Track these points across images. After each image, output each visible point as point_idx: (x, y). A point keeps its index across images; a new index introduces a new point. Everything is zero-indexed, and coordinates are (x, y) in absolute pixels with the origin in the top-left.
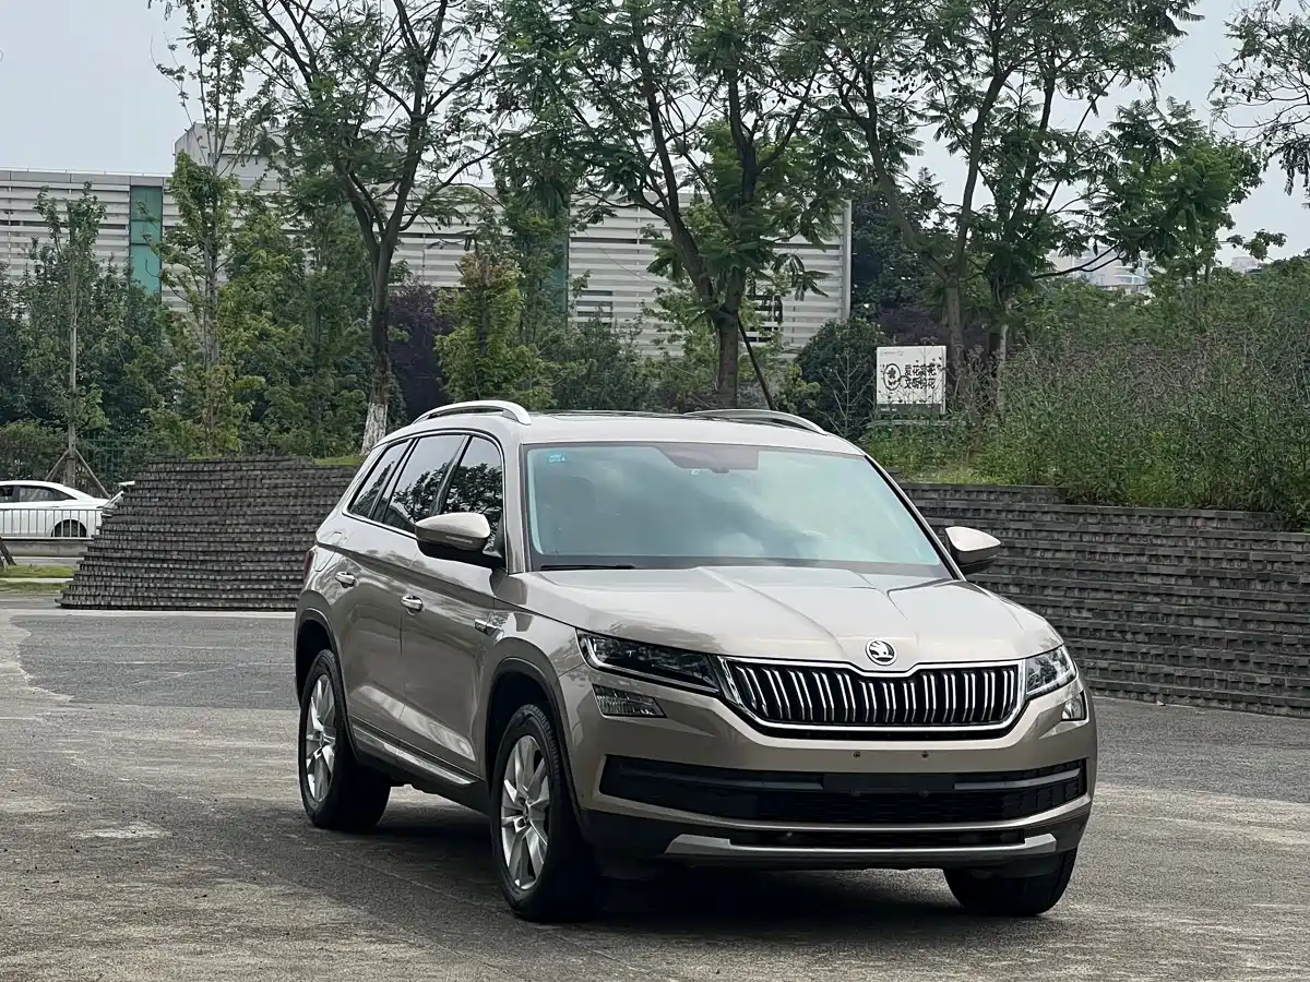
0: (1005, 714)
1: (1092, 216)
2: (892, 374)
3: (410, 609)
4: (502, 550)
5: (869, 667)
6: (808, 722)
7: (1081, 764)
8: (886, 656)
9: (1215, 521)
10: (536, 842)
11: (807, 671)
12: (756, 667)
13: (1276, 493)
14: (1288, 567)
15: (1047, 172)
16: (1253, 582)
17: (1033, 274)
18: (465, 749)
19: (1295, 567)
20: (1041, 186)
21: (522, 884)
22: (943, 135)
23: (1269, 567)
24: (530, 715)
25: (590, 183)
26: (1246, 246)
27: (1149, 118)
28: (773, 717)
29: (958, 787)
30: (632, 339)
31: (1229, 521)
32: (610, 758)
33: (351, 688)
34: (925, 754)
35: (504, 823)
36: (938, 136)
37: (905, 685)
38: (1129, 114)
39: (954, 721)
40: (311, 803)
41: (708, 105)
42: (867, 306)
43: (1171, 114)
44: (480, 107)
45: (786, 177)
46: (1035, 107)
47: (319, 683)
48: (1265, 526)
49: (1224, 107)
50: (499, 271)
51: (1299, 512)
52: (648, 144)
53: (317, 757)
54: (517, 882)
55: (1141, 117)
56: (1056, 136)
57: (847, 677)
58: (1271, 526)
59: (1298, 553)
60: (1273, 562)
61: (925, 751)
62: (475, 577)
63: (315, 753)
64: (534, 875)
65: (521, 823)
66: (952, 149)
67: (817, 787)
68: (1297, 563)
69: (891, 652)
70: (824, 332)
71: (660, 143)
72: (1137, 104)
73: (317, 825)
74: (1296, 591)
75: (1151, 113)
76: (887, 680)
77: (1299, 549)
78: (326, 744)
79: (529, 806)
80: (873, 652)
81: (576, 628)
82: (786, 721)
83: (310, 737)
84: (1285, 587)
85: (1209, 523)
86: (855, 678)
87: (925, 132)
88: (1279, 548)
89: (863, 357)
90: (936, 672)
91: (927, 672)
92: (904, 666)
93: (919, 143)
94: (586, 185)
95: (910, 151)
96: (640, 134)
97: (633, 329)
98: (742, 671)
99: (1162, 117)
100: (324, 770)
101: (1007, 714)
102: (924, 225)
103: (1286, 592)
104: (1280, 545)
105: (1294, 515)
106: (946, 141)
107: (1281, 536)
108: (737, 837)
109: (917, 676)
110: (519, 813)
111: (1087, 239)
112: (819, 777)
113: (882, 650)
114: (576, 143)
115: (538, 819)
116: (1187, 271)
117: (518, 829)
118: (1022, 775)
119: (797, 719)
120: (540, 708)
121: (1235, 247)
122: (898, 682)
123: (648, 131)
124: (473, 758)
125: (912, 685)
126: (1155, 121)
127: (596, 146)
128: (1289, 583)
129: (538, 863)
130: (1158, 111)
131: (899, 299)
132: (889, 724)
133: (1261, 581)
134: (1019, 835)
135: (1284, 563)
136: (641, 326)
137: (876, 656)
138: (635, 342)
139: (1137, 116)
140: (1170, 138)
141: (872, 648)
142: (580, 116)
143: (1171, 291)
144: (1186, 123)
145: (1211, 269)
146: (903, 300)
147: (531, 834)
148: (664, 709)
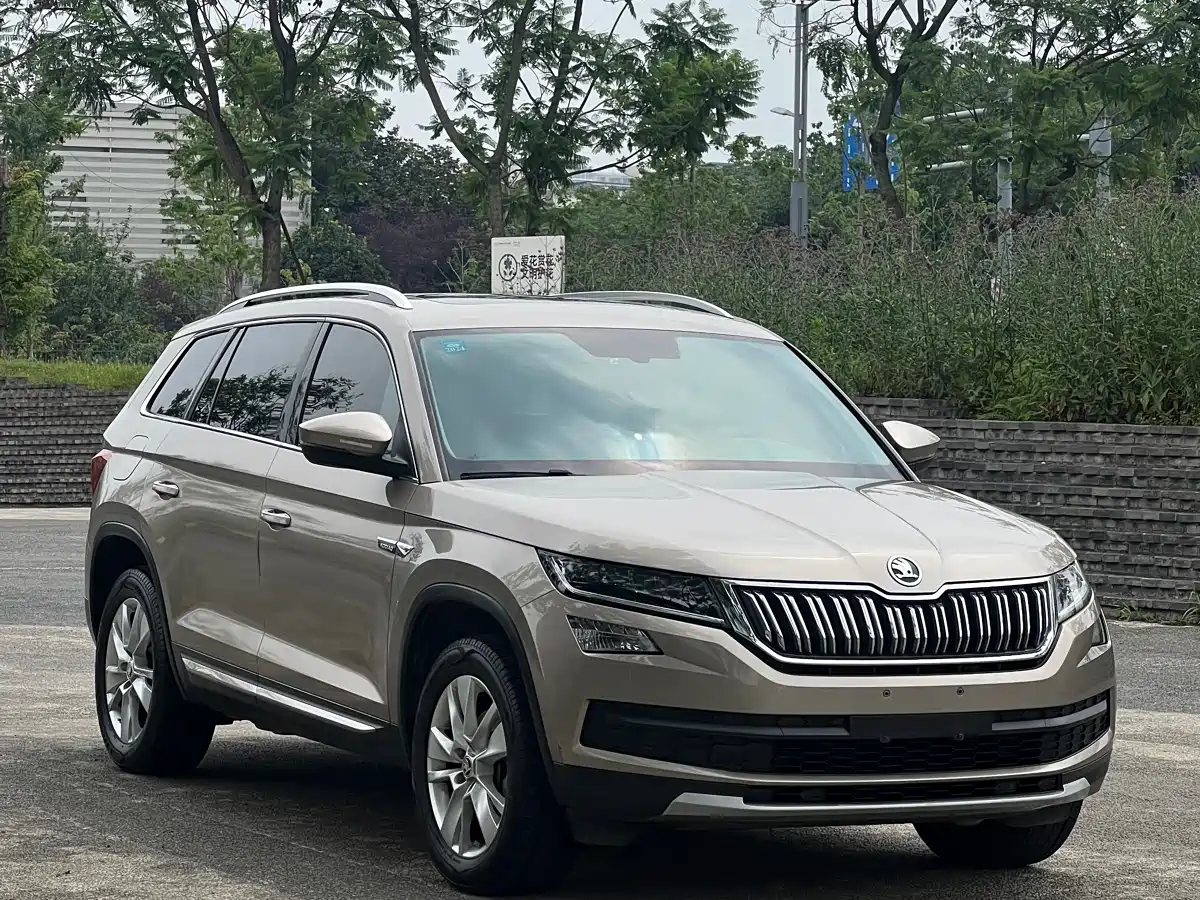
0: (1041, 641)
1: (624, 115)
2: (508, 264)
3: (271, 523)
4: (407, 456)
5: (892, 587)
6: (830, 656)
7: (1107, 695)
8: (911, 575)
9: (889, 409)
10: (483, 802)
11: (825, 595)
12: (767, 591)
13: (946, 379)
14: (971, 454)
15: (584, 71)
16: (935, 471)
17: (569, 171)
18: (363, 688)
19: (979, 455)
20: (579, 85)
21: (463, 850)
22: (477, 37)
23: (950, 455)
24: (472, 651)
25: (129, 84)
26: (727, 148)
27: (683, 20)
28: (791, 650)
29: (997, 727)
30: (119, 242)
31: (903, 409)
32: (593, 704)
33: (178, 614)
34: (960, 690)
35: (431, 778)
36: (472, 38)
37: (935, 609)
38: (664, 17)
39: (988, 651)
40: (117, 745)
41: (246, 6)
42: (327, 210)
43: (704, 17)
44: (19, 7)
45: (321, 79)
46: (567, 10)
47: (124, 607)
48: (939, 413)
49: (773, 6)
50: (18, 172)
51: (971, 399)
52: (189, 45)
53: (124, 691)
54: (456, 849)
55: (675, 20)
56: (586, 38)
57: (870, 601)
58: (945, 414)
59: (980, 440)
60: (954, 450)
61: (960, 687)
62: (369, 486)
63: (121, 687)
64: (482, 842)
65: (460, 779)
66: (488, 50)
67: (842, 732)
68: (981, 450)
69: (916, 570)
70: (299, 234)
71: (200, 43)
72: (672, 7)
73: (124, 769)
74: (981, 478)
75: (684, 16)
76: (914, 604)
77: (981, 436)
78: (136, 677)
79: (472, 759)
80: (896, 571)
81: (537, 548)
82: (806, 655)
83: (111, 669)
84: (969, 475)
85: (882, 411)
86: (880, 603)
87: (459, 33)
88: (960, 436)
89: (337, 257)
90: (966, 593)
91: (955, 592)
92: (931, 586)
93: (454, 42)
94: (125, 87)
95: (445, 51)
96: (182, 36)
97: (120, 233)
98: (752, 596)
99: (695, 20)
100: (134, 706)
101: (1043, 640)
102: (379, 134)
103: (973, 480)
104: (960, 432)
105: (966, 402)
106: (481, 43)
107: (961, 423)
108: (751, 794)
109: (946, 598)
110: (457, 766)
111: (622, 136)
112: (844, 721)
113: (905, 568)
114: (122, 43)
115: (487, 774)
116: (674, 171)
117: (456, 786)
118: (1059, 711)
119: (817, 652)
120: (484, 642)
121: (717, 148)
122: (925, 605)
123: (188, 34)
124: (378, 699)
125: (942, 608)
126: (688, 23)
127: (137, 46)
128: (974, 472)
129: (490, 826)
130: (690, 14)
131: (358, 204)
132: (920, 656)
133: (944, 469)
134: (1056, 781)
135: (966, 450)
136: (127, 230)
137: (900, 576)
138: (121, 245)
139: (671, 19)
140: (703, 40)
141: (894, 566)
142: (121, 17)
143: (660, 189)
144: (718, 26)
145: (696, 169)
146: (360, 204)
147: (477, 793)
148: (661, 645)
